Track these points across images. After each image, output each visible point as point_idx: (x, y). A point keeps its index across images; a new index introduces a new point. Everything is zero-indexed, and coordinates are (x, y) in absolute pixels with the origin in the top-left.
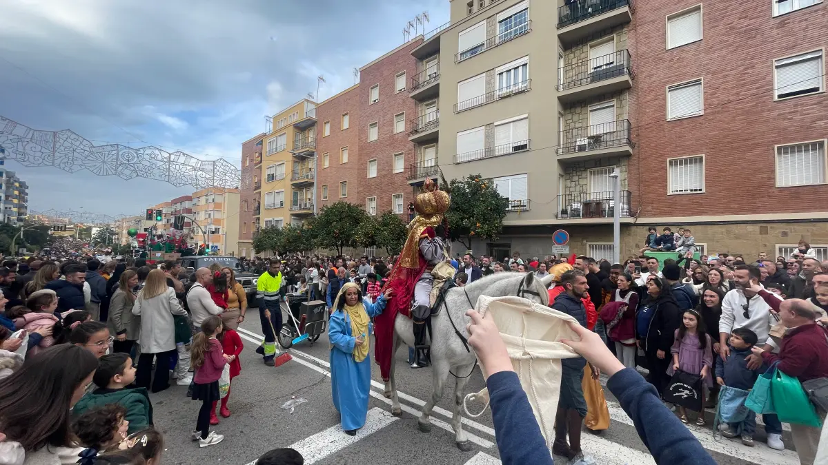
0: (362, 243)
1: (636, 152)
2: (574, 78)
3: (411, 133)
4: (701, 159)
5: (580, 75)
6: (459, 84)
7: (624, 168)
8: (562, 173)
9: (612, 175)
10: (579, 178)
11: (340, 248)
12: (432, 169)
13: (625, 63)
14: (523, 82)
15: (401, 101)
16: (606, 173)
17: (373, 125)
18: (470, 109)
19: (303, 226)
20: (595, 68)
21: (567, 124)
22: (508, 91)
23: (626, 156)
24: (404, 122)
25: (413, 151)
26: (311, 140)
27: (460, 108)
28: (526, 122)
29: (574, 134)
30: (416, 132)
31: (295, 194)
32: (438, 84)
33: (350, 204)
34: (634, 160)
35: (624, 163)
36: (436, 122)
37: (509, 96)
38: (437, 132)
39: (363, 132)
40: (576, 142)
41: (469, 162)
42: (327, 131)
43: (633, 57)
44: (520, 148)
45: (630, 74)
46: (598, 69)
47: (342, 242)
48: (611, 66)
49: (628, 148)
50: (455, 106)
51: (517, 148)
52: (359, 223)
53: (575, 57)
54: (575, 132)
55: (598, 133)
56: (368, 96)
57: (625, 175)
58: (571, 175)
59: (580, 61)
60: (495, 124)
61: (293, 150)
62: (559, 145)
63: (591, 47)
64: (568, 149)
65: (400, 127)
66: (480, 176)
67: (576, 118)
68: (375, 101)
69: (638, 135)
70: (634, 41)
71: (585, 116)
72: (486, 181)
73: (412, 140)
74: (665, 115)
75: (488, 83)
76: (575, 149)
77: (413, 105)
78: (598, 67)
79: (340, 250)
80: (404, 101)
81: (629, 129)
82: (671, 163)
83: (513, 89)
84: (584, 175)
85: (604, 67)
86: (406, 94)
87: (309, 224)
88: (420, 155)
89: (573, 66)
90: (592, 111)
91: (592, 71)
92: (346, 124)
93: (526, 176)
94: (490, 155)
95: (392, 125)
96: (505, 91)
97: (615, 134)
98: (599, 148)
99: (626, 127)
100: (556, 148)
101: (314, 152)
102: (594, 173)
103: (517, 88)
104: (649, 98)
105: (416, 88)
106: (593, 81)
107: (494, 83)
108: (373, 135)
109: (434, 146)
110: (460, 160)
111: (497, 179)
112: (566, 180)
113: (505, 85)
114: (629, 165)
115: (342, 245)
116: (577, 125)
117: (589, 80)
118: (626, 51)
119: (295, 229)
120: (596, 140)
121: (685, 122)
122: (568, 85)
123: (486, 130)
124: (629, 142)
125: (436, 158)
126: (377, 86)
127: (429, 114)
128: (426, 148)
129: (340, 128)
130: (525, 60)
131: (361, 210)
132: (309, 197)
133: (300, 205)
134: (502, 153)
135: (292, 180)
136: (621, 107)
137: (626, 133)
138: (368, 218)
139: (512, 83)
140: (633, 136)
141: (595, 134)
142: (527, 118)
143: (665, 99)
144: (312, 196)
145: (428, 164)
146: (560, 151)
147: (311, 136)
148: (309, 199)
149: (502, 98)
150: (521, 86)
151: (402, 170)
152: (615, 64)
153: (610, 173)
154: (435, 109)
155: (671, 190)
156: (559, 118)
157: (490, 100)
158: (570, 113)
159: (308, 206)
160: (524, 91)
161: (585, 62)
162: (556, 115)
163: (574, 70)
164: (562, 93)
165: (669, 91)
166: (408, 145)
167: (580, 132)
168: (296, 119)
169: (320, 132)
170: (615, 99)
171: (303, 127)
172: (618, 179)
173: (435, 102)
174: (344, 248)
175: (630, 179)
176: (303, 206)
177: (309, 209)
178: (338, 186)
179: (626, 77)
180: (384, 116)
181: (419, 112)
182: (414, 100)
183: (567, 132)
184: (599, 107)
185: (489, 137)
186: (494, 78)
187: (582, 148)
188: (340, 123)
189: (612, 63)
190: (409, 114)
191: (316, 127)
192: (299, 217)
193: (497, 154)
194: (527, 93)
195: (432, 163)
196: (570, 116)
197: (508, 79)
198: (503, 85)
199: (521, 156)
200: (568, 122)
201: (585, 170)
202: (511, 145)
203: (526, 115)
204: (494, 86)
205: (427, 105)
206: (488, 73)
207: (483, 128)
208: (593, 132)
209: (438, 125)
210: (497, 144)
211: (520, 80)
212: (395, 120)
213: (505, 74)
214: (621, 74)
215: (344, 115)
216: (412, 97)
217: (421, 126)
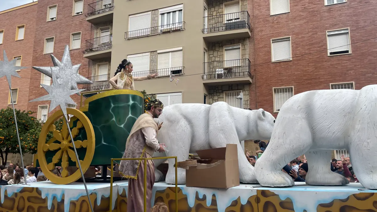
0: (30, 149)
1: (254, 81)
2: (214, 25)
3: (86, 50)
4: (292, 88)
5: (218, 23)
6: (130, 17)
7: (247, 93)
8: (206, 93)
9: (239, 97)
10: (218, 98)
11: (4, 155)
12: (104, 83)
13: (246, 20)
14: (179, 23)
15: (78, 23)
16: (235, 95)
17: (49, 40)
18: (138, 38)
20: (228, 20)
21: (209, 58)
22: (168, 28)
23: (248, 84)
24: (80, 40)
25: (87, 67)
27: (130, 36)
28: (181, 52)
29: (214, 66)
30: (91, 50)
32: (112, 14)
33: (20, 111)
34: (253, 86)
35: (247, 88)
36: (109, 45)
37: (169, 32)
38: (110, 52)
39: (38, 45)
40: (215, 71)
43: (251, 17)
44: (176, 72)
45: (249, 28)
46: (230, 22)
47: (8, 149)
48: (238, 20)
49: (248, 79)
50: (126, 33)
51: (174, 72)
52: (28, 130)
53: (215, 11)
54: (215, 64)
55: (230, 66)
56: (46, 14)
57: (247, 98)
58: (213, 95)
59: (218, 14)
60: (158, 52)
62: (205, 73)
63: (225, 6)
64: (210, 76)
65: (76, 44)
67: (215, 54)
68: (52, 19)
69: (255, 70)
70: (251, 6)
71: (222, 54)
72: (150, 96)
73: (86, 57)
74: (270, 58)
75: (153, 19)
76: (215, 76)
77: (89, 28)
78: (230, 20)
79: (4, 157)
80: (81, 23)
81: (249, 66)
82: (275, 90)
83: (171, 26)
84: (221, 96)
85: (234, 21)
86: (83, 17)
88: (94, 71)
89: (214, 17)
90: (226, 50)
91: (226, 22)
92: (21, 35)
93: (180, 94)
95: (68, 42)
96: (165, 28)
97: (241, 69)
98: (230, 77)
99: (247, 65)
100: (202, 75)
102: (227, 95)
103: (175, 27)
104: (261, 46)
105: (92, 14)
106: (226, 29)
107: (158, 20)
108: (49, 48)
109: (107, 64)
111: (158, 95)
112: (209, 98)
113: (165, 24)
114: (250, 90)
115: (7, 152)
116: (216, 59)
117: (224, 28)
118: (246, 12)
120: (229, 71)
121: (282, 64)
122: (210, 30)
123: (151, 55)
124: (250, 75)
125: (109, 74)
126: (55, 6)
127: (103, 37)
128: (99, 65)
129: (14, 38)
130: (180, 7)
131: (32, 117)
134: (163, 75)
136: (244, 49)
137: (247, 67)
138: (38, 124)
139: (171, 23)
140: (252, 70)
141: (228, 66)
142: (181, 50)
143: (270, 47)
145: (101, 79)
146: (205, 77)
149: (164, 33)
150: (177, 26)
152: (240, 20)
153: (238, 95)
154: (109, 33)
155: (276, 110)
156: (204, 53)
157: (154, 33)
158: (212, 50)
160: (179, 30)
161: (222, 16)
162: (202, 51)
163: (214, 20)
164: (207, 35)
165: (273, 42)
166: (83, 61)
167: (218, 64)
170: (241, 44)
172: (243, 100)
173: (109, 28)
174: (10, 155)
175: (251, 99)
178: (8, 94)
179: (246, 30)
180: (61, 33)
181: (95, 34)
182: (90, 24)
183: (209, 63)
184: (231, 48)
185: (153, 62)
186: (158, 17)
187: (220, 76)
188: (14, 34)
189: (238, 19)
190: (85, 35)
194: (182, 32)
195: (106, 79)
196: (211, 52)
197: (168, 20)
198: (165, 23)
199: (177, 79)
200: (211, 56)
201: (222, 92)
202: (170, 69)
203: (181, 48)
204: (158, 23)
205: (102, 30)
206: (153, 12)
207: (149, 54)
208: (227, 65)
209: (110, 48)
210: (159, 67)
211: (177, 21)
212: (72, 38)
213: (166, 15)
214: (243, 27)
215: (19, 27)
216: (89, 21)
217: (95, 46)
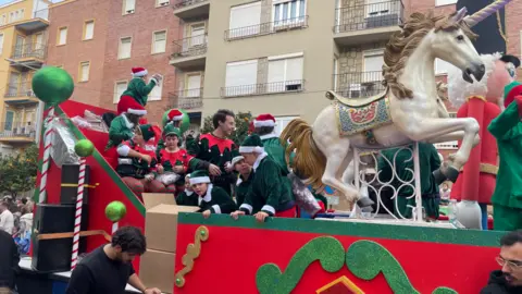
2: (350, 21)
3: (173, 55)
5: (356, 19)
6: (232, 9)
12: (196, 101)
13: (399, 13)
14: (300, 17)
15: (162, 17)
17: (125, 40)
18: (242, 38)
19: (18, 157)
20: (371, 14)
21: (341, 68)
22: (284, 24)
24: (165, 41)
25: (174, 77)
26: (38, 47)
27: (232, 35)
28: (301, 60)
29: (348, 79)
30: (180, 55)
31: (9, 115)
32: (208, 6)
36: (203, 48)
37: (285, 30)
38: (204, 59)
39: (111, 47)
40: (349, 87)
41: (239, 97)
42: (62, 38)
43: (406, 8)
44: (293, 88)
46: (374, 16)
48: (386, 14)
50: (227, 32)
51: (290, 88)
54: (350, 76)
55: (371, 80)
56: (121, 4)
59: (357, 5)
60: (269, 58)
61: (11, 57)
62: (334, 90)
64: (341, 94)
65: (160, 47)
66: (249, 115)
67: (351, 62)
68: (130, 11)
71: (359, 61)
73: (173, 65)
75: (264, 12)
76: (348, 94)
77: (177, 24)
78: (374, 13)
80: (166, 17)
83: (289, 22)
85: (380, 14)
86: (169, 9)
87: (28, 156)
88: (181, 83)
89: (350, 8)
90: (366, 57)
91: (368, 16)
92: (89, 32)
94: (261, 92)
95: (150, 44)
96: (281, 25)
101: (41, 64)
103: (293, 22)
105: (182, 4)
106: (368, 27)
107: (270, 14)
108: (125, 52)
109: (199, 74)
110: (229, 94)
113: (281, 18)
116: (351, 70)
117: (365, 25)
118: (399, 2)
119: (5, 162)
120: (369, 87)
122: (345, 28)
123: (259, 63)
125: (202, 88)
127: (195, 36)
128: (189, 75)
129: (80, 37)
132: (29, 120)
133: (15, 130)
134: (275, 91)
135: (5, 96)
139: (289, 17)
141: (368, 81)
142: (302, 56)
144: (34, 120)
145: (191, 94)
147: (39, 42)
148: (29, 123)
149: (279, 31)
150: (297, 22)
151: (159, 99)
152: (389, 13)
154: (203, 32)
156: (335, 60)
157: (265, 31)
158: (345, 56)
159: (26, 132)
160: (300, 28)
161: (362, 6)
162: (331, 57)
163: (350, 13)
164: (339, 35)
166: (168, 69)
167: (354, 77)
168: (20, 18)
169: (53, 38)
171: (29, 30)
173: (203, 25)
176: (19, 132)
177: (28, 136)
179: (397, 28)
180: (139, 31)
181: (185, 33)
182: (179, 19)
183: (340, 75)
184: (373, 54)
185: (262, 72)
186: (270, 9)
187: (355, 94)
188: (81, 31)
189: (387, 11)
190: (172, 34)
191: (47, 32)
192: (13, 145)
193: (269, 91)
194: (303, 30)
195: (197, 94)
196: (345, 60)
197: (285, 11)
199: (293, 97)
200: (343, 65)
202: (284, 83)
203: (301, 54)
204: (270, 18)
205: (193, 26)
206: (264, 1)
207: (256, 61)
208: (366, 79)
209: (205, 52)
210: (270, 80)
211: (297, 15)
212: (154, 37)
213: (282, 6)
214: (394, 23)
215: (87, 23)
216: (177, 15)
217: (185, 49)
